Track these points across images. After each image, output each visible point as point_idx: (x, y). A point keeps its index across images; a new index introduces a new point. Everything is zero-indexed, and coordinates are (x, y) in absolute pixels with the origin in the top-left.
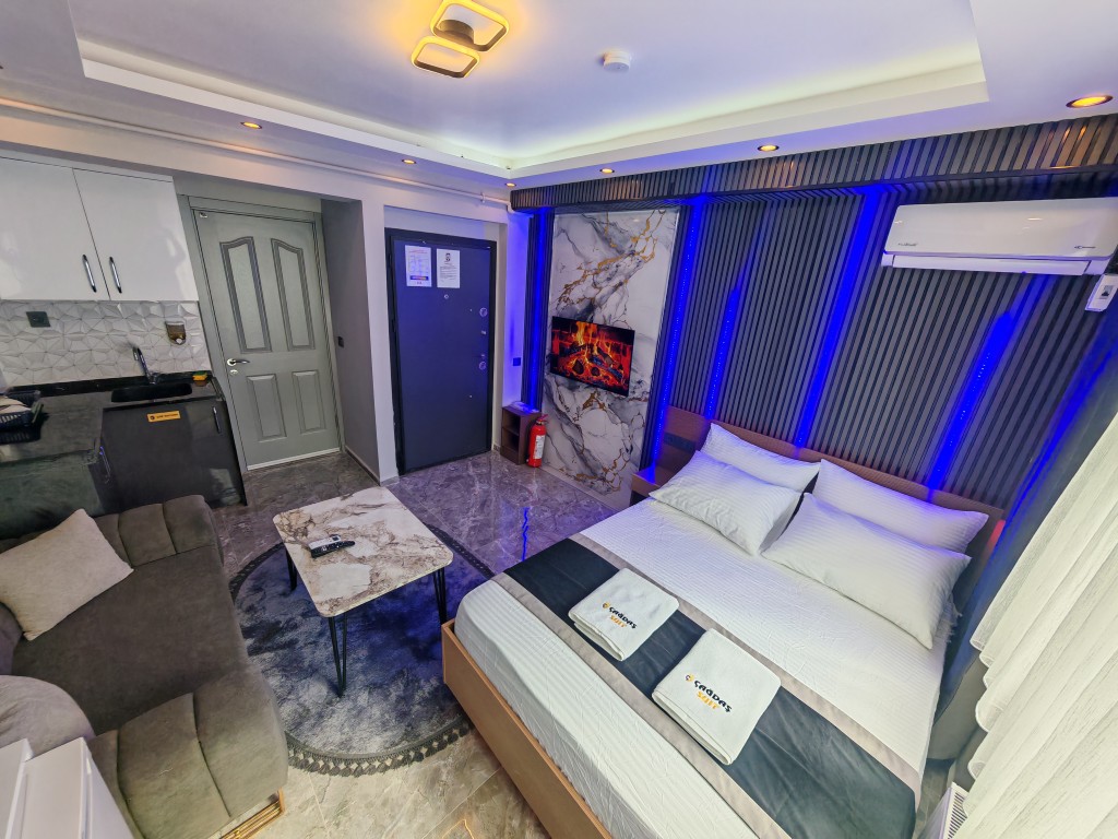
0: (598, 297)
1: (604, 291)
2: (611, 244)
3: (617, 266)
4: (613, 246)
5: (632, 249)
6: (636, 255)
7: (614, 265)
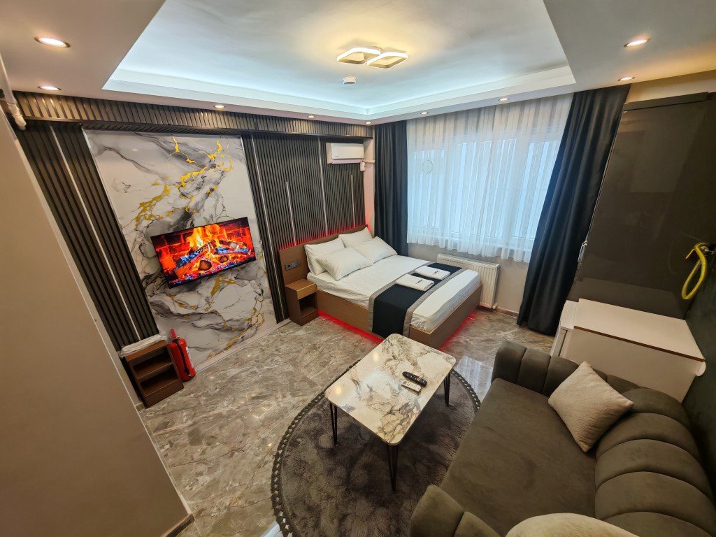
0: (192, 205)
1: (196, 199)
2: (188, 160)
3: (203, 177)
4: (191, 162)
5: (212, 163)
6: (217, 167)
7: (200, 177)
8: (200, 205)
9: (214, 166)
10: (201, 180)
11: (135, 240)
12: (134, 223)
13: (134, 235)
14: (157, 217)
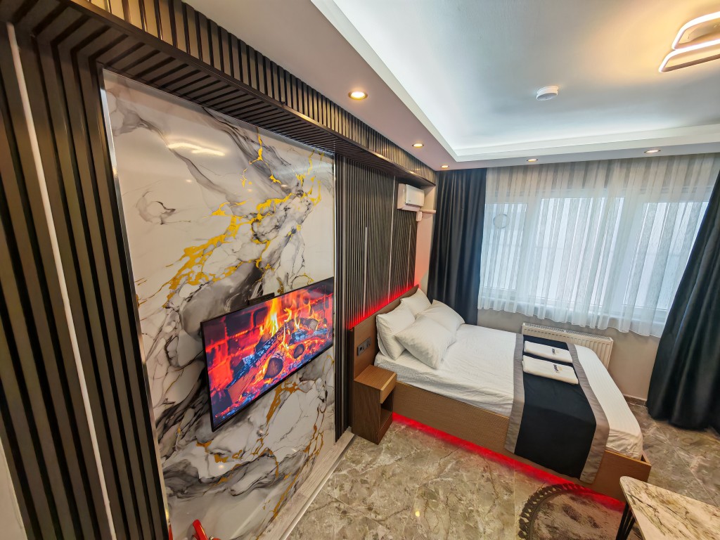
0: (265, 256)
1: (272, 246)
2: (272, 178)
3: (286, 209)
4: (275, 181)
5: (299, 188)
6: (304, 196)
7: (282, 207)
8: (276, 256)
9: (300, 194)
10: (283, 213)
11: (161, 330)
12: (167, 291)
13: (161, 318)
14: (210, 278)
